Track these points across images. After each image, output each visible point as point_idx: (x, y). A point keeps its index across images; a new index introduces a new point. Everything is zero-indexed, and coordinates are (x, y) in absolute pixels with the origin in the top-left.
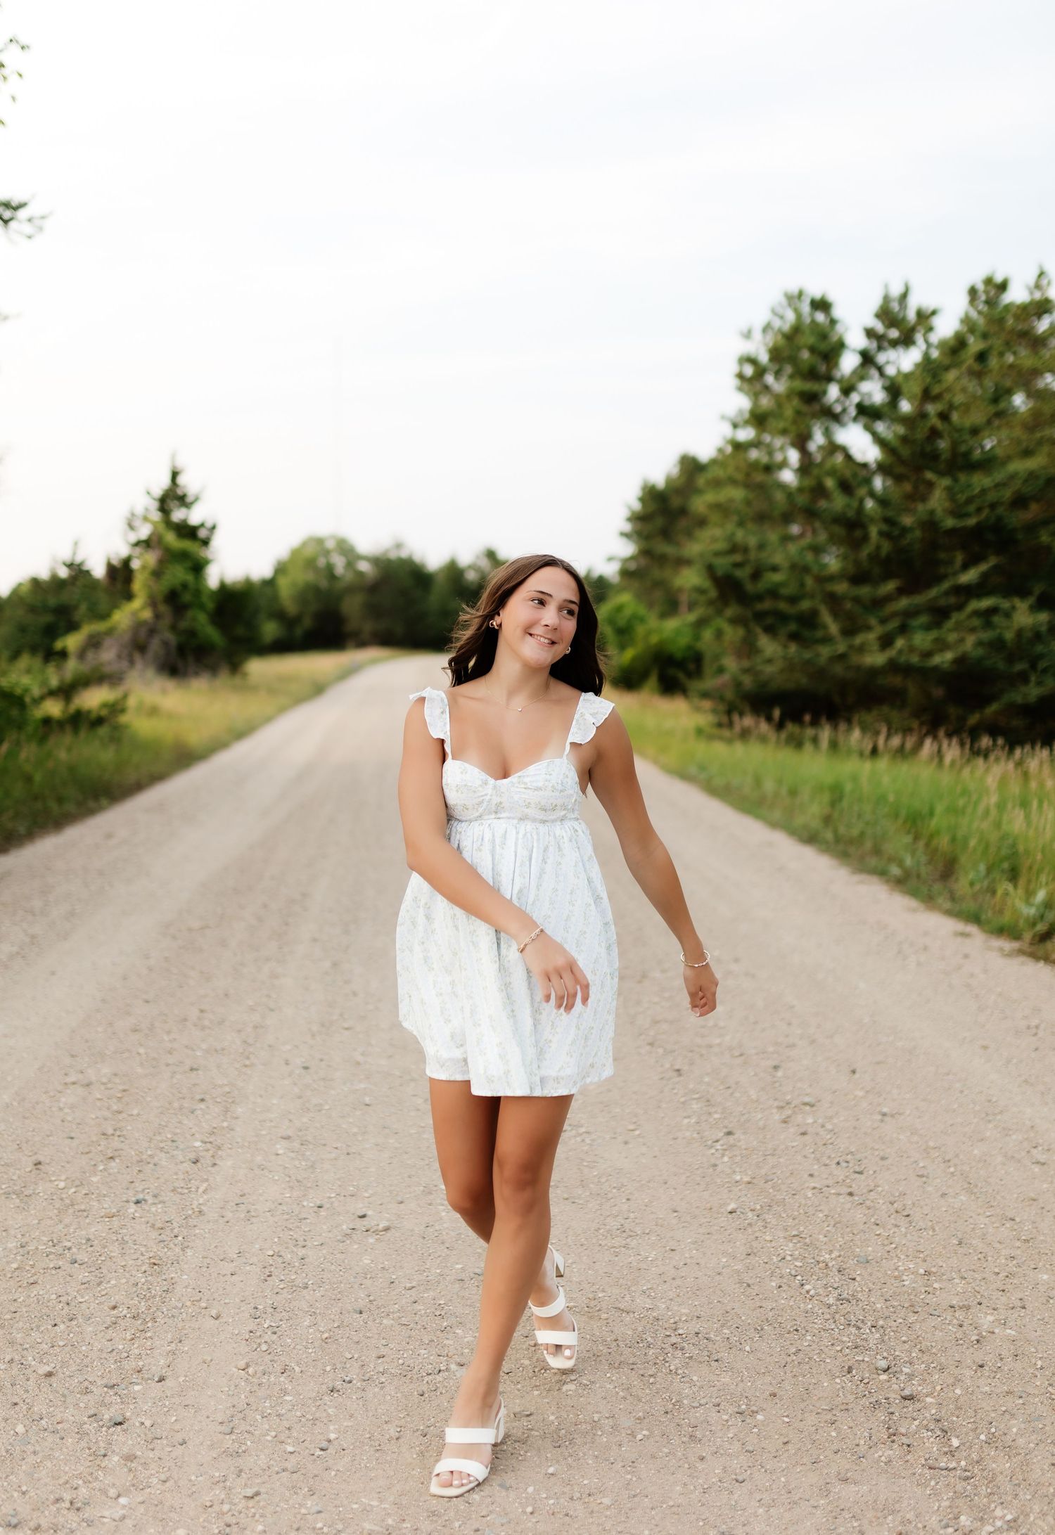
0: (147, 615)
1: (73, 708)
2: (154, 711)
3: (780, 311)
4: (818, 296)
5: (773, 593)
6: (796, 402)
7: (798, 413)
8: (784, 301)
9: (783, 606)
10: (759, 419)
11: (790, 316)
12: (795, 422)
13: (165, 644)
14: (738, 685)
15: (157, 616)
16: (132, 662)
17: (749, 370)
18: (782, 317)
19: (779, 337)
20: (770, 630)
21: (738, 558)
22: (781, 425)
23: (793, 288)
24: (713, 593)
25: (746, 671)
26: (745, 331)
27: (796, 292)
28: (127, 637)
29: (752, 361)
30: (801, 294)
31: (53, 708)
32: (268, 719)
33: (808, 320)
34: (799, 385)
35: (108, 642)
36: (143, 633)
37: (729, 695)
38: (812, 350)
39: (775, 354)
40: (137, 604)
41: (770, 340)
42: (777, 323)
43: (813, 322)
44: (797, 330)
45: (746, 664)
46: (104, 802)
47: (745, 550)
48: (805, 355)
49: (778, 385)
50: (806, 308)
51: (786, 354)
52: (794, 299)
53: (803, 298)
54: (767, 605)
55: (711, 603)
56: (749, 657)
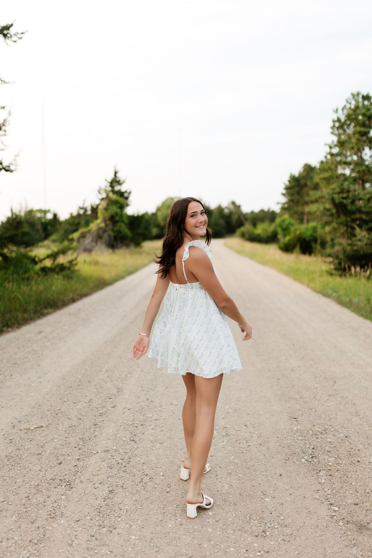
0: (103, 225)
1: (56, 263)
2: (96, 263)
3: (349, 101)
4: (365, 94)
5: (359, 211)
6: (357, 136)
7: (358, 140)
8: (351, 97)
9: (364, 217)
10: (341, 144)
11: (353, 103)
12: (356, 144)
13: (109, 236)
14: (345, 251)
15: (106, 225)
16: (97, 243)
17: (337, 124)
18: (350, 104)
19: (349, 111)
20: (360, 227)
21: (345, 195)
22: (351, 146)
23: (355, 92)
24: (334, 211)
25: (350, 245)
26: (335, 109)
27: (356, 93)
28: (95, 234)
29: (339, 120)
30: (358, 94)
31: (48, 263)
32: (145, 266)
33: (361, 104)
34: (358, 129)
35: (88, 235)
36: (101, 232)
37: (341, 256)
38: (364, 115)
39: (349, 117)
40: (99, 221)
41: (346, 112)
42: (348, 106)
43: (363, 104)
44: (357, 107)
45: (350, 242)
46: (50, 310)
47: (348, 191)
48: (360, 117)
49: (350, 130)
50: (360, 99)
51: (353, 117)
52: (355, 96)
53: (359, 95)
54: (358, 216)
55: (332, 215)
56: (350, 239)
